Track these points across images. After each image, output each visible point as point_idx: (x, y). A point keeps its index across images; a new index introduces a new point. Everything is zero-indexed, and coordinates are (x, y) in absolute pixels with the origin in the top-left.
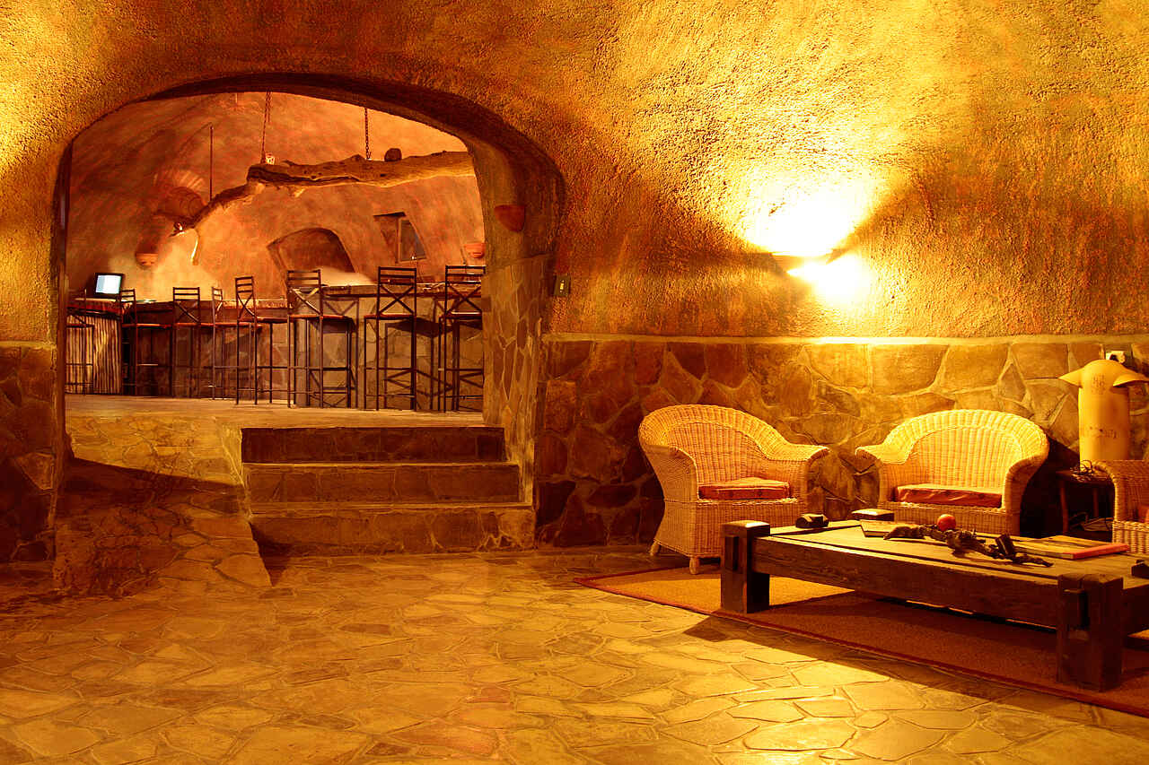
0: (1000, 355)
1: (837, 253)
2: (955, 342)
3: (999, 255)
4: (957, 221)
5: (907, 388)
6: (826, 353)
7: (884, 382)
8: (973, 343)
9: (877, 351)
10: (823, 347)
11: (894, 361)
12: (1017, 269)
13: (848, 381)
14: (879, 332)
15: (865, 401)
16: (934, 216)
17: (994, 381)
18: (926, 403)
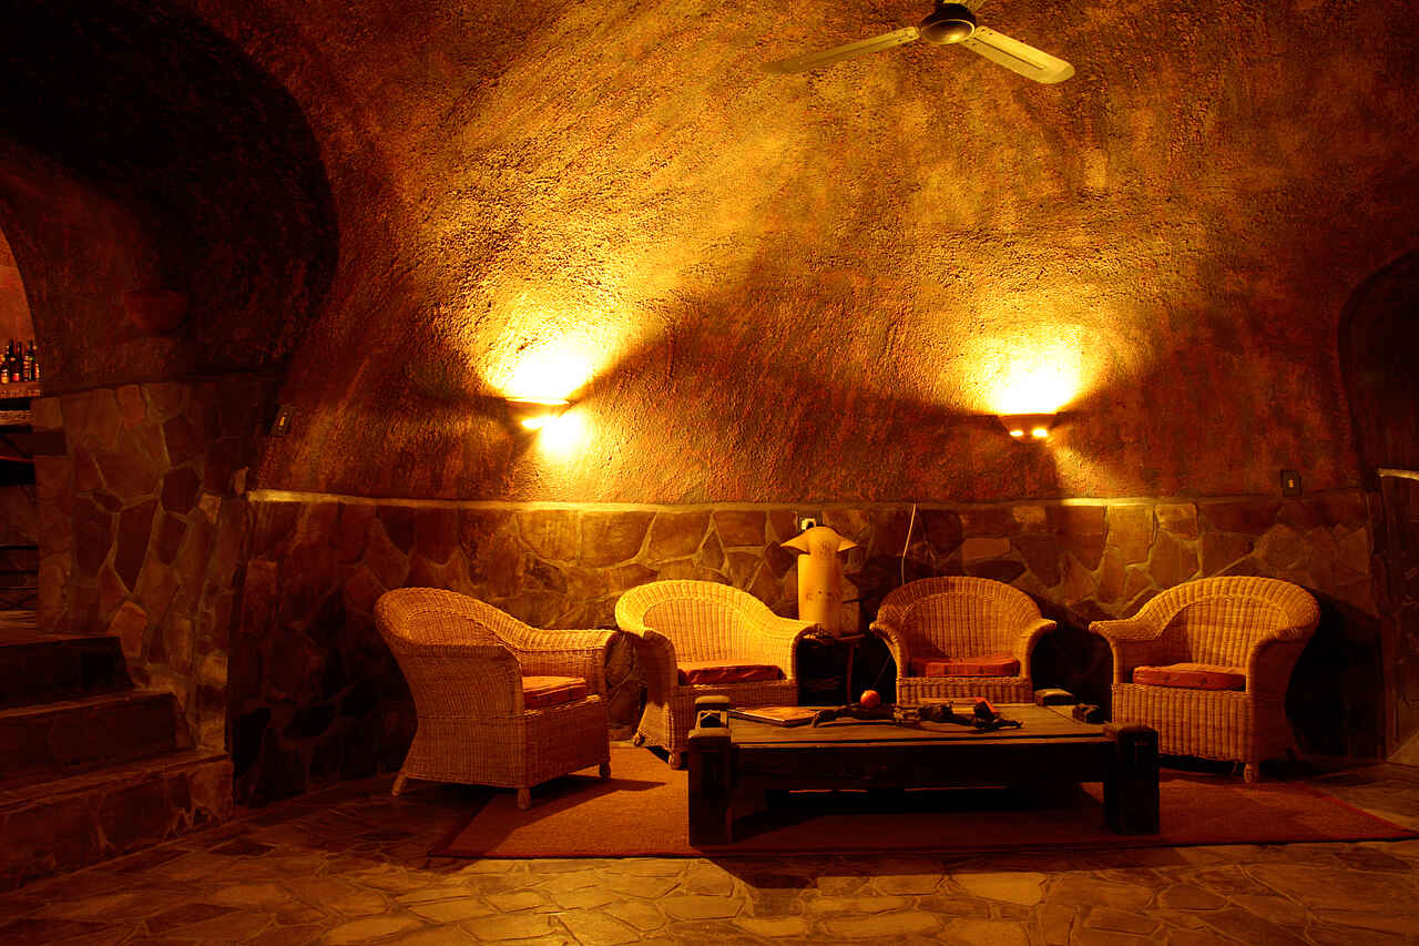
0: (701, 522)
1: (573, 403)
2: (661, 509)
3: (720, 420)
4: (692, 380)
5: (612, 560)
6: (539, 519)
7: (591, 554)
8: (679, 510)
9: (588, 518)
10: (535, 514)
11: (604, 528)
12: (732, 435)
13: (557, 553)
14: (589, 497)
15: (574, 574)
16: (673, 373)
17: (693, 551)
18: (631, 574)
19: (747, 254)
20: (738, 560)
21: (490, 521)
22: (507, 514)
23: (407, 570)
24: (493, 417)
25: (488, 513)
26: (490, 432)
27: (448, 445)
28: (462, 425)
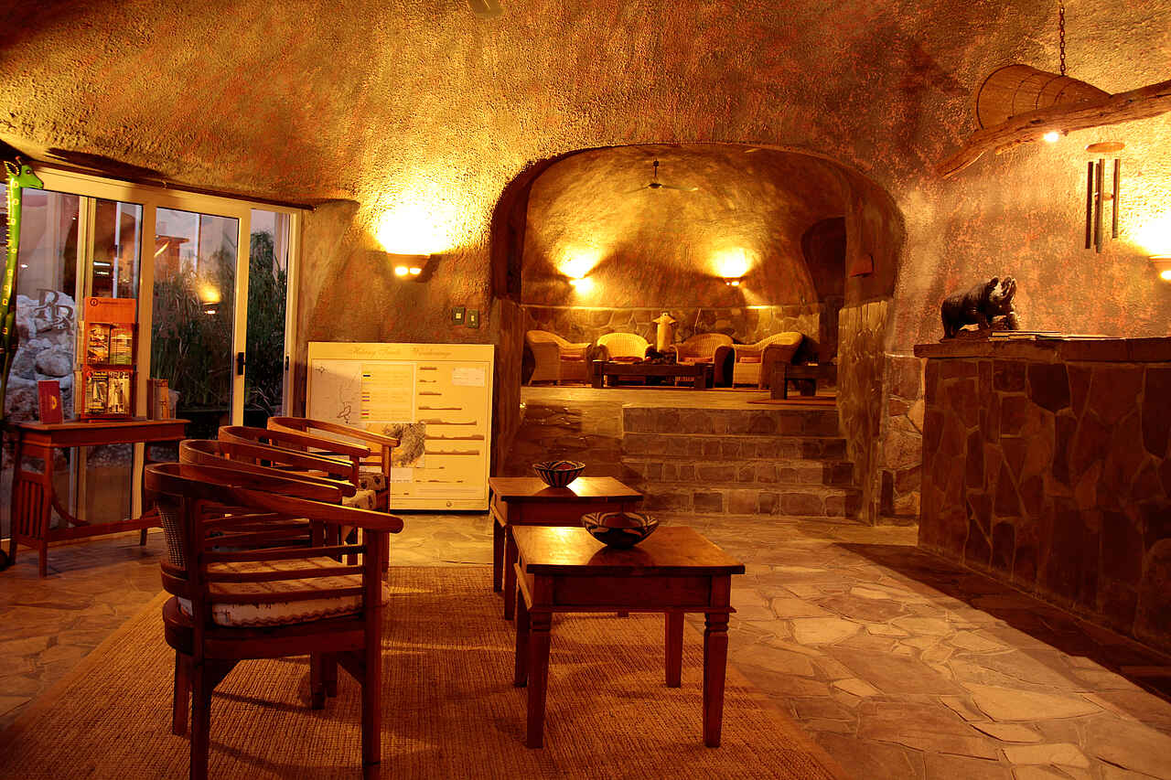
0: (630, 314)
1: (586, 276)
2: (617, 309)
3: (634, 280)
4: (624, 267)
5: (598, 326)
6: (575, 312)
7: (592, 324)
8: (622, 310)
9: (592, 312)
10: (575, 310)
11: (597, 315)
12: (639, 284)
13: (581, 323)
14: (592, 305)
15: (587, 330)
16: (618, 265)
17: (627, 323)
18: (607, 330)
19: (637, 229)
20: (641, 327)
21: (561, 312)
22: (566, 310)
23: (536, 325)
24: (562, 280)
25: (560, 310)
26: (561, 285)
27: (549, 289)
28: (552, 284)
